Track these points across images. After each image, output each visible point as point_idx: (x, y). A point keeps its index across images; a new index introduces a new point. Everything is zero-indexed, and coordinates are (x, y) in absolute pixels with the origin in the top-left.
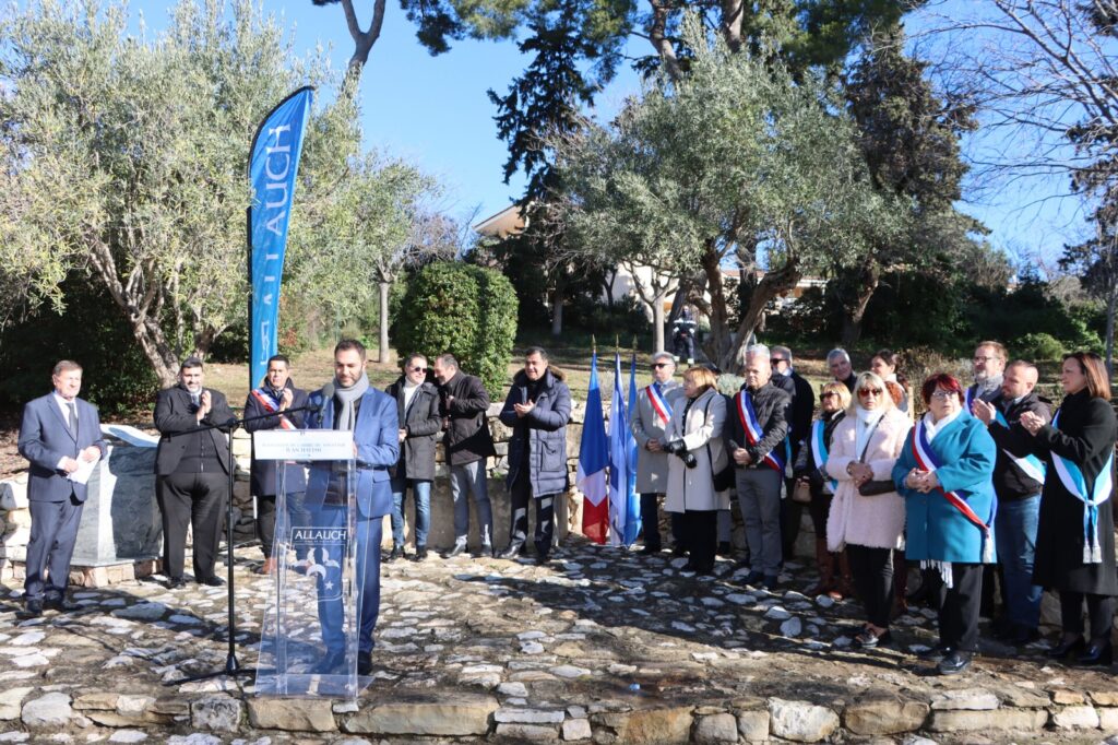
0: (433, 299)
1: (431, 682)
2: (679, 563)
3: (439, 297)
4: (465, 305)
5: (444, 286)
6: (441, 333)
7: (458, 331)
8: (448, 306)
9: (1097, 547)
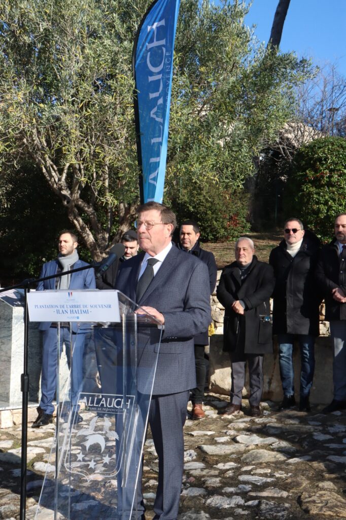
0: (310, 174)
3: (316, 171)
4: (340, 176)
5: (320, 160)
6: (318, 203)
7: (334, 200)
8: (323, 177)
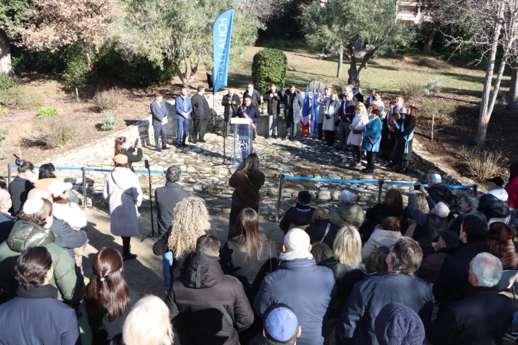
0: (263, 62)
1: (264, 167)
2: (325, 142)
5: (266, 58)
6: (265, 72)
8: (267, 64)
9: (407, 150)
